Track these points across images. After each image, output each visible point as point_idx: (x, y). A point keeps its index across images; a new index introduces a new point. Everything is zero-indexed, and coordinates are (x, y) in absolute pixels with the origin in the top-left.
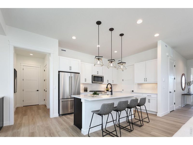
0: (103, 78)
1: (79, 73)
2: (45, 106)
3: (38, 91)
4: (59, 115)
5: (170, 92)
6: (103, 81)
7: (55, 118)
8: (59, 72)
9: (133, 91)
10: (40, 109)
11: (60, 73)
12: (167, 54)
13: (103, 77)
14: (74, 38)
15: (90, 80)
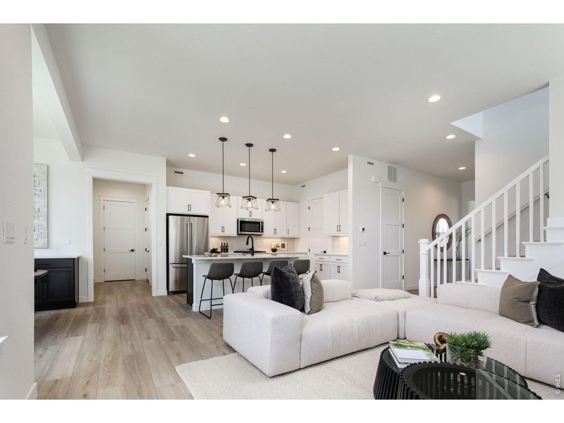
0: (262, 226)
1: (207, 217)
2: (148, 281)
3: (133, 250)
4: (168, 293)
5: (385, 253)
6: (262, 232)
7: (162, 297)
8: (168, 215)
9: (325, 252)
10: (137, 286)
11: (170, 217)
12: (373, 179)
13: (262, 223)
14: (192, 155)
15: (232, 230)
